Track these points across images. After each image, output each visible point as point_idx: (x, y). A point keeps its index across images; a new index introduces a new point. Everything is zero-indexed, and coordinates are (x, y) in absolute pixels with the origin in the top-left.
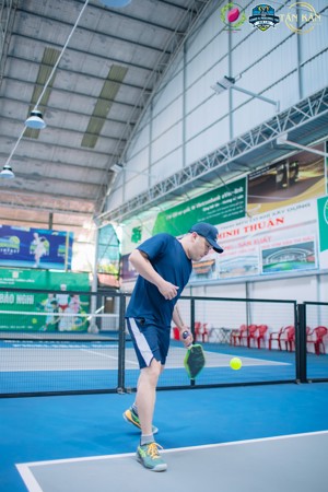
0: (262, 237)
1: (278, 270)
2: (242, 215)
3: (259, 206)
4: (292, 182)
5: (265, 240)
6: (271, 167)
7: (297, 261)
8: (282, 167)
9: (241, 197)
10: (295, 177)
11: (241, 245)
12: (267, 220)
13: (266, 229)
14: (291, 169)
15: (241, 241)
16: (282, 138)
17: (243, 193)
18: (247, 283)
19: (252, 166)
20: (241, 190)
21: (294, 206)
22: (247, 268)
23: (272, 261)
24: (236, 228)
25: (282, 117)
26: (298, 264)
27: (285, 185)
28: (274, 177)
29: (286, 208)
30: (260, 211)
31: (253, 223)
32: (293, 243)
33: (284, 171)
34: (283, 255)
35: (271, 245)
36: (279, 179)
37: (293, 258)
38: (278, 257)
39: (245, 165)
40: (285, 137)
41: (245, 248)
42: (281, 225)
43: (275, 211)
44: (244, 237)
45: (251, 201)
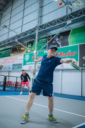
0: (13, 61)
1: (15, 69)
2: (10, 56)
3: (13, 54)
4: (20, 50)
5: (13, 62)
6: (17, 46)
7: (19, 67)
8: (18, 46)
9: (10, 52)
10: (20, 49)
11: (9, 63)
12: (14, 58)
13: (14, 60)
14: (20, 47)
15: (9, 62)
16: (16, 40)
17: (10, 51)
18: (9, 71)
19: (13, 45)
20: (10, 50)
21: (20, 55)
22: (9, 68)
23: (14, 67)
24: (8, 58)
25: (17, 36)
26: (19, 68)
27: (18, 50)
28: (16, 48)
29: (18, 55)
30: (13, 55)
31: (12, 58)
32: (19, 63)
33: (19, 47)
34: (16, 66)
35: (14, 63)
36: (18, 49)
37: (18, 67)
38: (15, 66)
39: (11, 44)
40: (17, 40)
41: (10, 63)
42: (17, 59)
43: (16, 56)
44: (9, 61)
45: (12, 53)
